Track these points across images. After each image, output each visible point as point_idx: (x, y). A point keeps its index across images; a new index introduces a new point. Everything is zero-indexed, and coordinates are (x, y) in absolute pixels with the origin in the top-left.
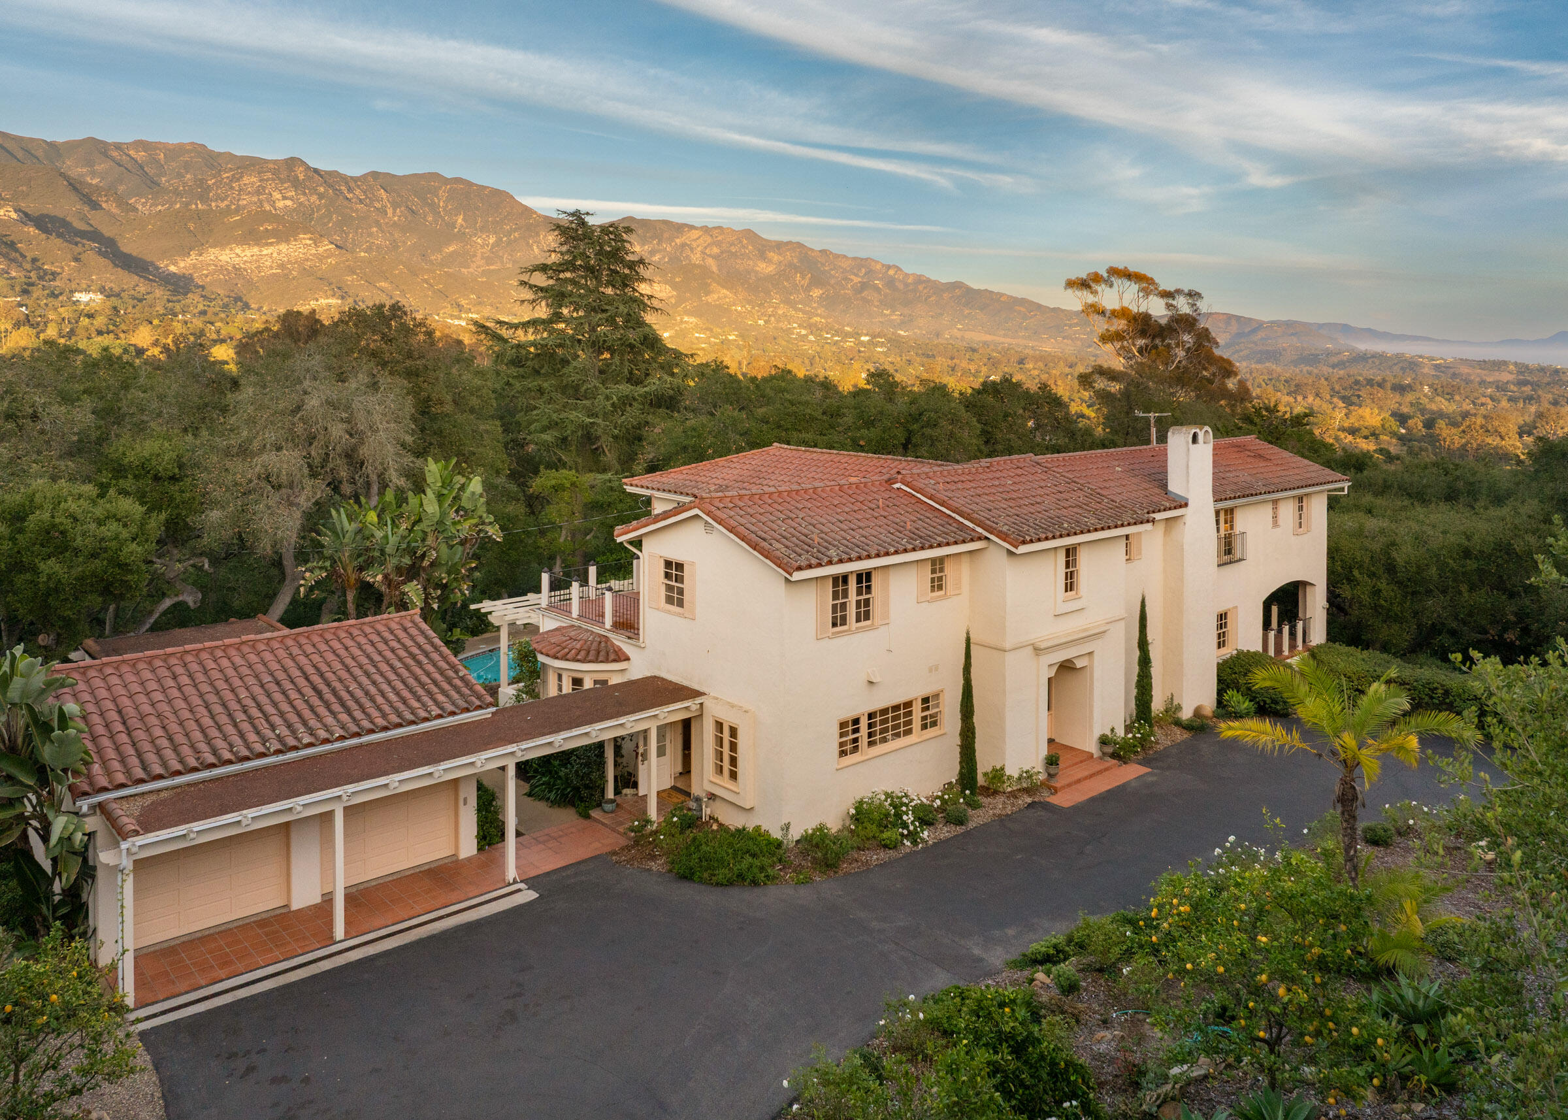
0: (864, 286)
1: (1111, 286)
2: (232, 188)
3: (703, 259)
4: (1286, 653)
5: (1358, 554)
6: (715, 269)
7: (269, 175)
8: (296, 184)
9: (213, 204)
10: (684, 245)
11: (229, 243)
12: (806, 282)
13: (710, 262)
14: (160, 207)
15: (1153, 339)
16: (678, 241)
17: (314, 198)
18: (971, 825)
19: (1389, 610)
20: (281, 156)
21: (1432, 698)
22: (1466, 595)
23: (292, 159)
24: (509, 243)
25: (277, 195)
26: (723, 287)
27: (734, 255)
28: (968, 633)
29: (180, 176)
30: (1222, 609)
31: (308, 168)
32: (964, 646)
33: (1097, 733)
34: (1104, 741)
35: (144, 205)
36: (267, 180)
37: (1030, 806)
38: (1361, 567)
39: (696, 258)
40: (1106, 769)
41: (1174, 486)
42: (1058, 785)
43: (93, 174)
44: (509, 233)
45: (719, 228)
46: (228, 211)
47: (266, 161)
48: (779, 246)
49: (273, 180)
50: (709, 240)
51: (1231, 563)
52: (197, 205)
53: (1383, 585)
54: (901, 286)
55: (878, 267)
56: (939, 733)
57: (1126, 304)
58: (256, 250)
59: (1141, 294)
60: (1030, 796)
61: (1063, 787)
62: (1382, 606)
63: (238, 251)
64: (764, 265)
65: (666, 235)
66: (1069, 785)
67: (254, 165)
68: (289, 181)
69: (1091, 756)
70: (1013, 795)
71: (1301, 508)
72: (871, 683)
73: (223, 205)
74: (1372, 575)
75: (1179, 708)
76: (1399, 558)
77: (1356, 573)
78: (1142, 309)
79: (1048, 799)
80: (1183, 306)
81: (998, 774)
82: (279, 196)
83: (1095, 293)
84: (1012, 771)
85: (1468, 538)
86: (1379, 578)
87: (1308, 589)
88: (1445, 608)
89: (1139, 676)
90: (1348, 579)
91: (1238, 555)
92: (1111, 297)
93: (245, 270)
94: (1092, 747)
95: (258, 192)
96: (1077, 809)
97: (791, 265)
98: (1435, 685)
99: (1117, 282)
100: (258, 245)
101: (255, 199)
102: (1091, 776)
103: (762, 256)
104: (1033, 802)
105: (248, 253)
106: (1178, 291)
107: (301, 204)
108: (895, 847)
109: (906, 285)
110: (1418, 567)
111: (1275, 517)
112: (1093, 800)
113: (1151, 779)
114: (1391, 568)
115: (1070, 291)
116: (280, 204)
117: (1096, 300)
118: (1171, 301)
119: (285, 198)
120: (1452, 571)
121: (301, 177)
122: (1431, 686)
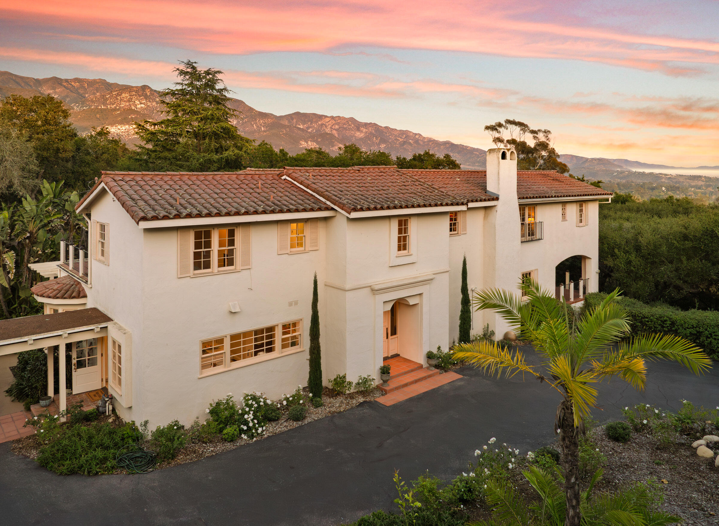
0: (404, 143)
1: (507, 129)
2: (117, 99)
3: (331, 131)
4: (572, 299)
5: (618, 240)
6: (336, 135)
7: (134, 93)
8: (146, 97)
9: (109, 106)
10: (322, 125)
11: (114, 124)
12: (378, 141)
13: (334, 132)
14: (85, 108)
15: (527, 154)
16: (320, 122)
17: (154, 104)
18: (307, 420)
19: (636, 273)
20: (140, 85)
21: (663, 327)
22: (685, 262)
23: (144, 86)
24: (243, 124)
25: (137, 102)
26: (340, 143)
27: (345, 129)
28: (315, 277)
29: (94, 94)
30: (526, 270)
31: (151, 90)
32: (313, 286)
33: (426, 350)
34: (430, 356)
35: (77, 107)
36: (133, 95)
37: (361, 404)
38: (619, 248)
39: (328, 130)
40: (430, 376)
41: (491, 188)
42: (387, 388)
43: (55, 93)
44: (243, 119)
45: (339, 117)
46: (115, 110)
47: (132, 87)
48: (366, 125)
49: (136, 95)
50: (334, 122)
51: (532, 241)
52: (101, 106)
53: (633, 257)
54: (421, 143)
55: (411, 134)
56: (299, 350)
57: (514, 138)
58: (127, 126)
59: (521, 132)
60: (364, 397)
61: (392, 390)
62: (632, 271)
63: (119, 127)
64: (359, 133)
65: (314, 120)
66: (397, 388)
67: (127, 89)
68: (143, 96)
69: (421, 367)
70: (351, 396)
71: (581, 211)
72: (231, 312)
73: (113, 107)
74: (626, 252)
75: (493, 333)
76: (643, 241)
77: (616, 251)
78: (522, 140)
79: (378, 400)
80: (542, 137)
81: (340, 381)
82: (138, 103)
83: (499, 132)
84: (353, 378)
85: (686, 228)
86: (630, 254)
87: (587, 261)
88: (672, 272)
89: (462, 311)
90: (612, 256)
91: (538, 237)
92: (506, 134)
93: (122, 136)
94: (421, 360)
95: (129, 101)
96: (395, 407)
97: (371, 133)
98: (665, 318)
99: (510, 126)
100: (128, 124)
101: (127, 104)
102: (416, 381)
103: (358, 129)
104: (365, 402)
105: (124, 128)
106: (539, 130)
107: (148, 106)
108: (232, 441)
109: (424, 142)
110: (655, 246)
111: (564, 215)
112: (411, 400)
113: (462, 383)
114: (638, 248)
115: (487, 131)
116: (139, 106)
117: (500, 135)
118: (535, 135)
119: (141, 103)
120: (676, 248)
121: (148, 94)
122: (662, 319)
